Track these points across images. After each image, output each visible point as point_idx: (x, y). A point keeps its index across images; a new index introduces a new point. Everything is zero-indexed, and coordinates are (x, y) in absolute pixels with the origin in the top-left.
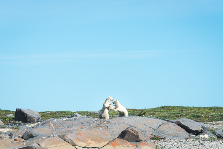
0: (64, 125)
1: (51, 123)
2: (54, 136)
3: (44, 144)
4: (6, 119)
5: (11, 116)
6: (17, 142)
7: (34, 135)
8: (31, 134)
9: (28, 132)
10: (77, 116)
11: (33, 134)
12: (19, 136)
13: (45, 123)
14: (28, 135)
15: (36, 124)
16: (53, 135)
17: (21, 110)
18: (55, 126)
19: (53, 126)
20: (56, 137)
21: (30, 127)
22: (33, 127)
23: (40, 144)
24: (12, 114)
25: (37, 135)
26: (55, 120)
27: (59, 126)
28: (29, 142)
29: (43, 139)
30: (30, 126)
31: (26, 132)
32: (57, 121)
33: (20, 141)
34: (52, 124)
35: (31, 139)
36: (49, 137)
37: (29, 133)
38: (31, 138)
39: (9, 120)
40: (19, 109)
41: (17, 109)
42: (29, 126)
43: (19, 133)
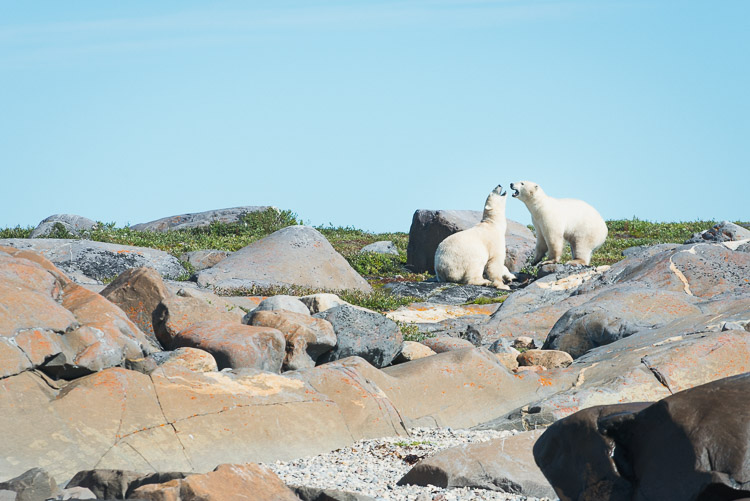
0: (738, 272)
1: (672, 267)
2: (724, 329)
3: (683, 374)
4: (363, 265)
5: (386, 250)
6: (533, 368)
7: (613, 330)
8: (598, 327)
9: (578, 316)
10: (730, 235)
11: (606, 324)
12: (517, 342)
13: (639, 269)
14: (579, 331)
15: (588, 275)
16: (716, 322)
17: (442, 216)
18: (694, 281)
19: (684, 279)
20: (738, 333)
21: (558, 293)
22: (580, 292)
23: (664, 373)
24: (389, 243)
25: (630, 325)
26: (692, 251)
27: (716, 281)
28: (606, 366)
29: (673, 346)
30: (561, 287)
31: (566, 316)
32: (699, 253)
33: (549, 364)
34: (679, 273)
35: (603, 350)
36: (702, 334)
37: (586, 321)
38: (597, 344)
39: (383, 271)
40: (428, 212)
41: (416, 214)
42: (555, 288)
43: (516, 324)
